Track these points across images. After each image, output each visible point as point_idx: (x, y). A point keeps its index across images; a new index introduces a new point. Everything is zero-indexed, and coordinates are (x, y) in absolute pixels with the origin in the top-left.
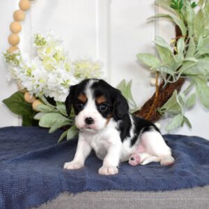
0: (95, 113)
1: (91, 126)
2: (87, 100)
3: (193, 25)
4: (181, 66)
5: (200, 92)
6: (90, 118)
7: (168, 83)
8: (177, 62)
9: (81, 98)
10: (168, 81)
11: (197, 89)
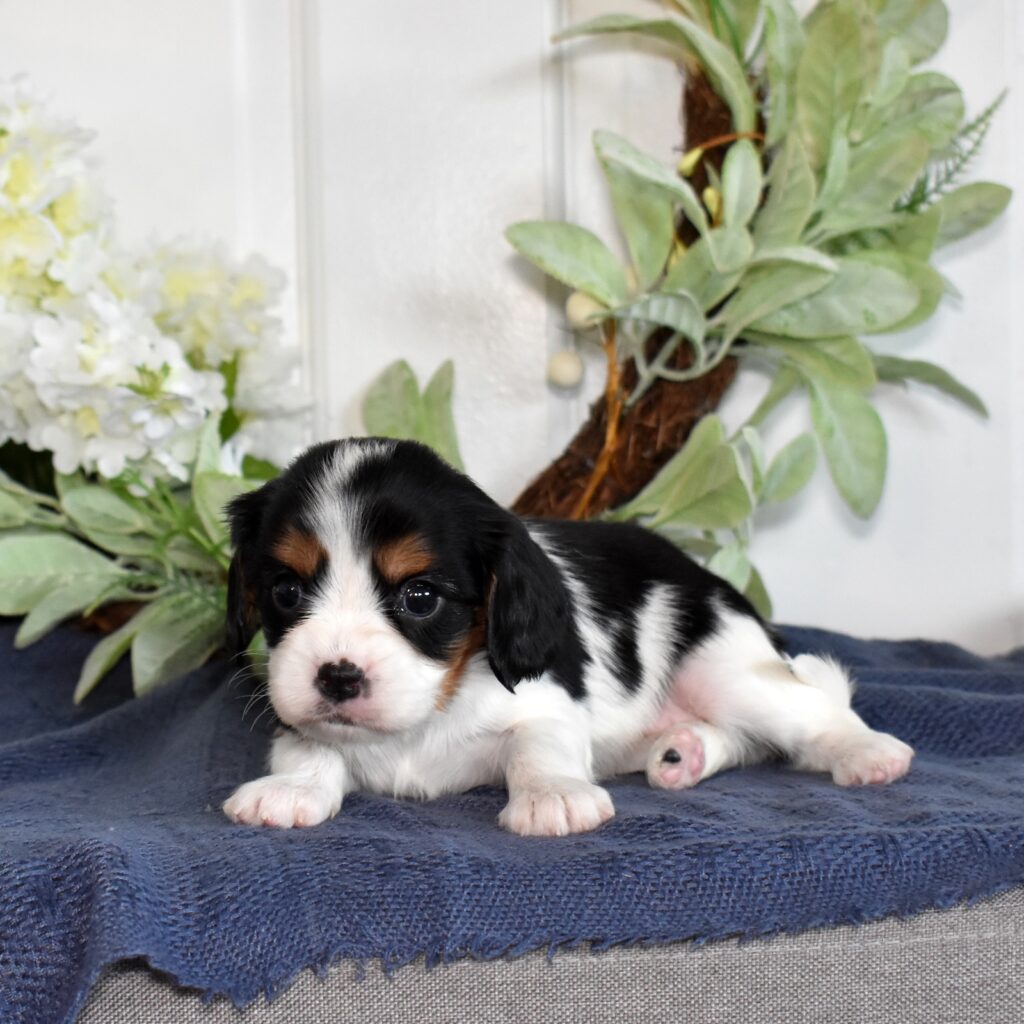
0: (370, 633)
1: (351, 707)
2: (323, 563)
3: (792, 78)
4: (735, 291)
5: (830, 432)
6: (345, 665)
7: (659, 381)
8: (721, 267)
9: (288, 551)
10: (659, 368)
11: (816, 413)
